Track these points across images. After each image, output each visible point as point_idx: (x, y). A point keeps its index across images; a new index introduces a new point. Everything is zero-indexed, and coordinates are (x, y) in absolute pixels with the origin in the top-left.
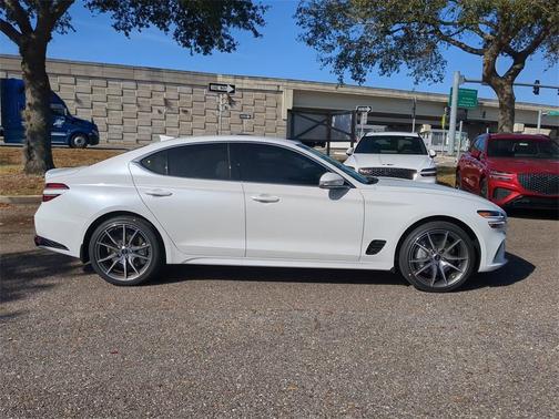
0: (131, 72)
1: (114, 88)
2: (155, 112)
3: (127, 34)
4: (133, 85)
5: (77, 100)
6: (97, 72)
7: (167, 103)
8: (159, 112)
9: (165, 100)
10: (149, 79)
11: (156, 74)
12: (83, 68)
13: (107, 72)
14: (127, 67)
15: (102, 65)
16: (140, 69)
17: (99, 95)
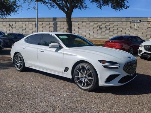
0: (121, 19)
1: (116, 24)
2: (127, 30)
3: (101, 8)
4: (121, 22)
5: (106, 28)
6: (111, 20)
7: (131, 27)
8: (128, 30)
9: (130, 26)
10: (126, 20)
11: (128, 19)
12: (108, 19)
13: (114, 20)
14: (120, 18)
15: (113, 18)
16: (123, 18)
17: (112, 26)
